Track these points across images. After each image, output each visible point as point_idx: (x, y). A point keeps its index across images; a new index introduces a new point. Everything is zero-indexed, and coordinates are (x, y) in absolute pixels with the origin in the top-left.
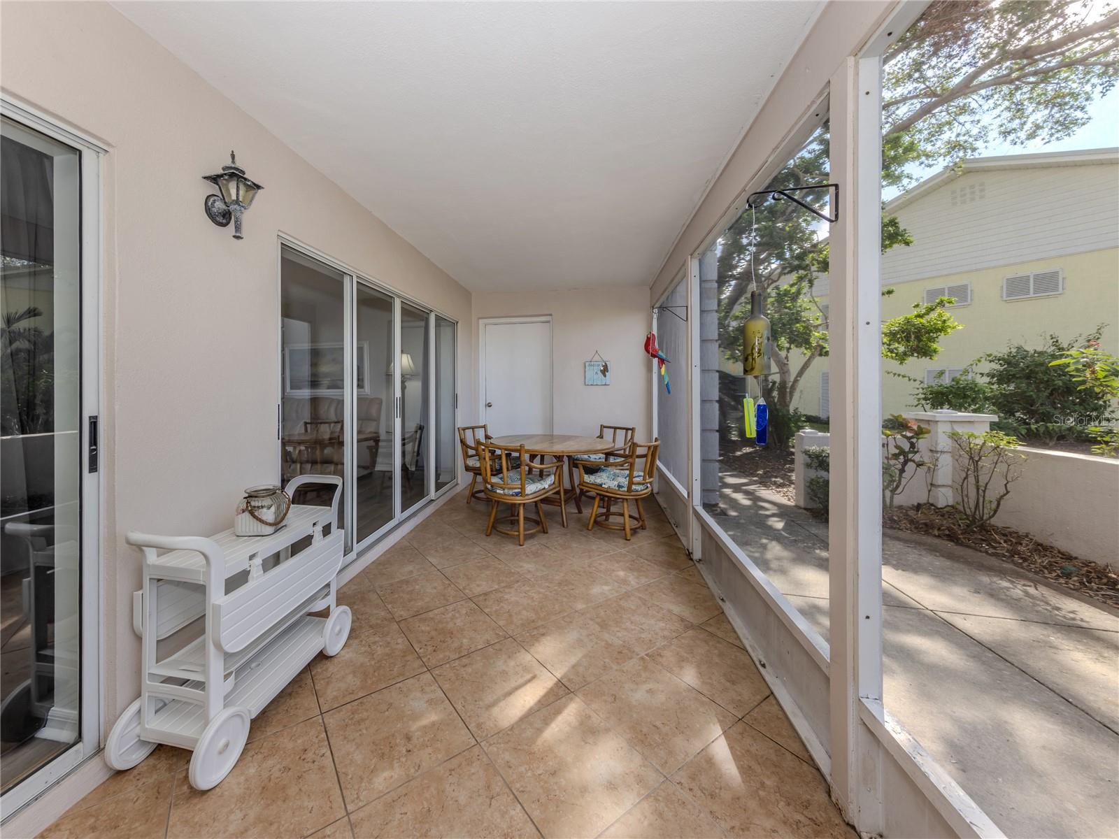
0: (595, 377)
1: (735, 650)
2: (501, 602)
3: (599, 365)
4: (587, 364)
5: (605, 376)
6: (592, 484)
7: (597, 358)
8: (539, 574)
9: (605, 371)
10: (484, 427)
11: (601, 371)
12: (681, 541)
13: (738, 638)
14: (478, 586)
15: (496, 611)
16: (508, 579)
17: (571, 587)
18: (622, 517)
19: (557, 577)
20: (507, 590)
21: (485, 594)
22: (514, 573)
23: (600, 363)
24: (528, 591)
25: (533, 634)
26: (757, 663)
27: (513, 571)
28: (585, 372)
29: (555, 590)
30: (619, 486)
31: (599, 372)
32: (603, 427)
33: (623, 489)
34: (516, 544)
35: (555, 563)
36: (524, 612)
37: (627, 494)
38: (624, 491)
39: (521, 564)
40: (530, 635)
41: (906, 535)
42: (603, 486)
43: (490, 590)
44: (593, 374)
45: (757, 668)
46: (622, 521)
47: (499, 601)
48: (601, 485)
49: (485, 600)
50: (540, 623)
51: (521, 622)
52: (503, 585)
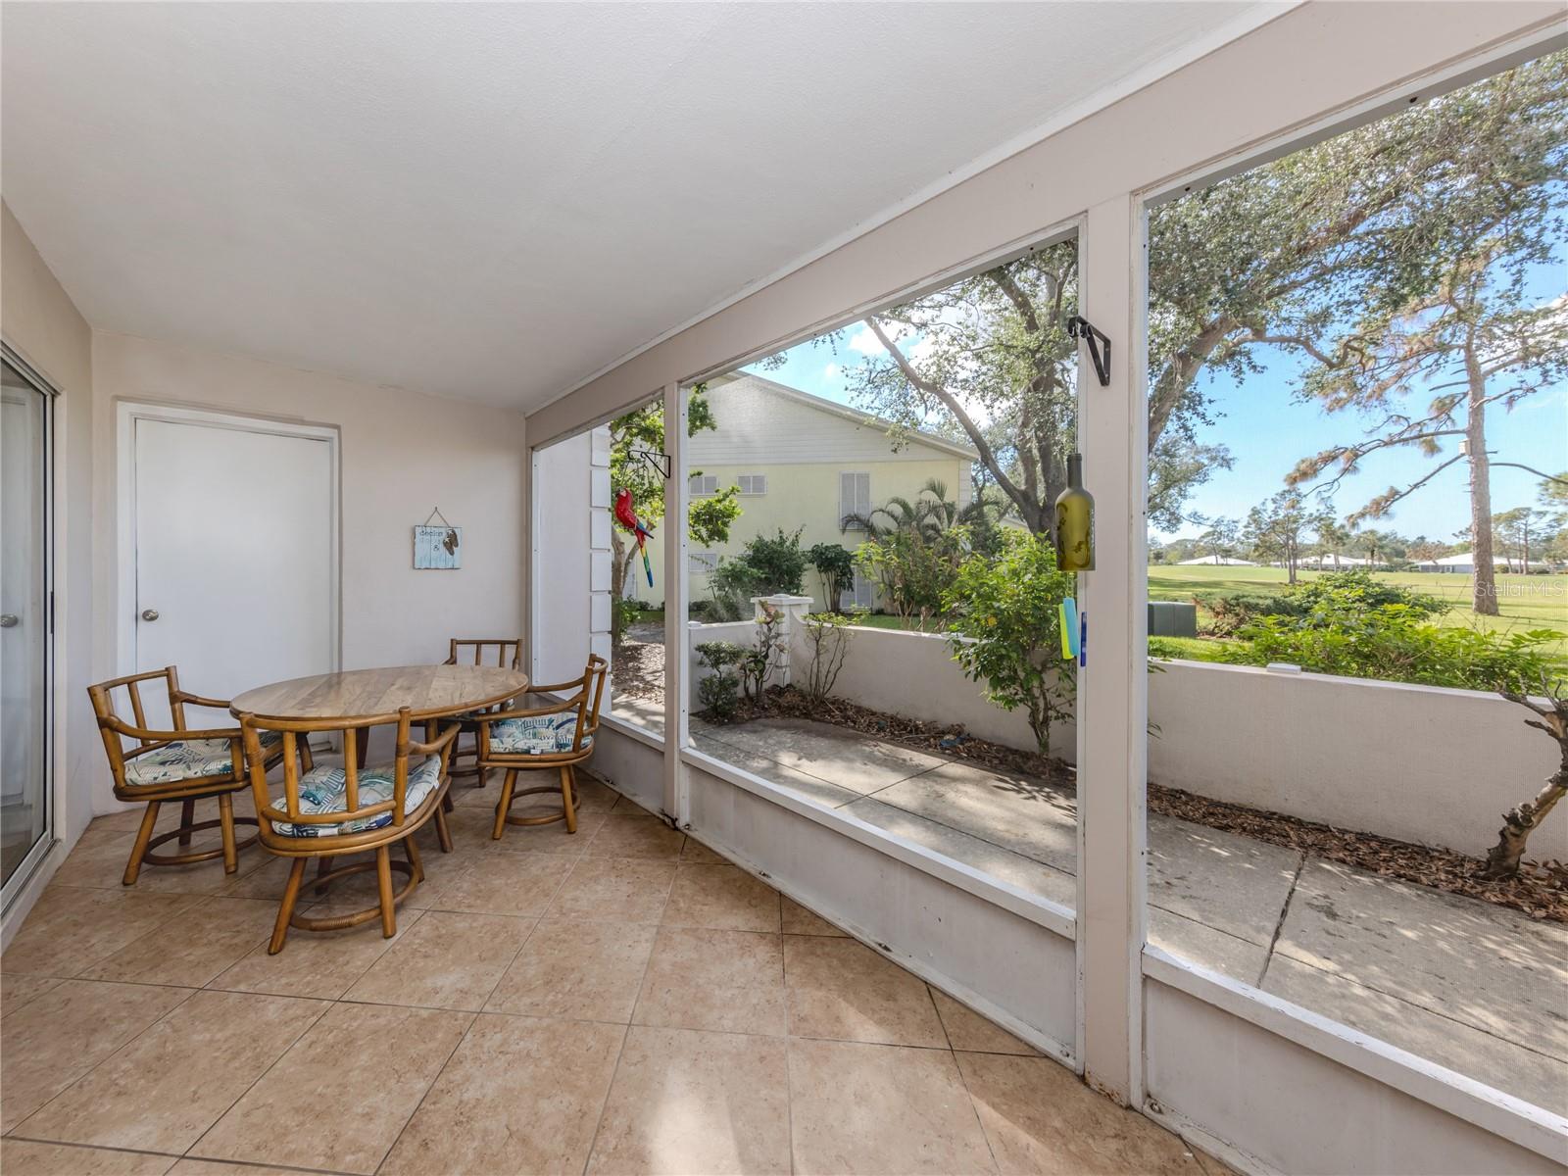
0: (434, 554)
1: (844, 945)
2: (470, 1119)
3: (440, 534)
4: (418, 530)
5: (452, 553)
6: (510, 753)
7: (436, 521)
8: (489, 985)
9: (451, 543)
10: (167, 673)
11: (445, 544)
12: (637, 805)
13: (829, 924)
14: (368, 1117)
15: (481, 1157)
16: (433, 1045)
17: (574, 976)
18: (560, 795)
19: (531, 972)
20: (457, 1075)
21: (411, 1127)
22: (431, 1019)
23: (443, 530)
24: (505, 1042)
25: (611, 1146)
26: (880, 949)
27: (425, 1014)
28: (414, 544)
29: (554, 1004)
30: (560, 746)
31: (441, 546)
32: (454, 643)
33: (567, 749)
34: (376, 940)
35: (498, 941)
36: (545, 1106)
37: (573, 755)
38: (568, 752)
39: (429, 983)
40: (609, 1155)
41: (779, 721)
42: (533, 751)
43: (413, 1105)
44: (429, 549)
45: (883, 956)
46: (560, 803)
47: (462, 1119)
48: (528, 752)
49: (425, 1145)
50: (598, 1106)
51: (559, 1138)
52: (434, 1066)
